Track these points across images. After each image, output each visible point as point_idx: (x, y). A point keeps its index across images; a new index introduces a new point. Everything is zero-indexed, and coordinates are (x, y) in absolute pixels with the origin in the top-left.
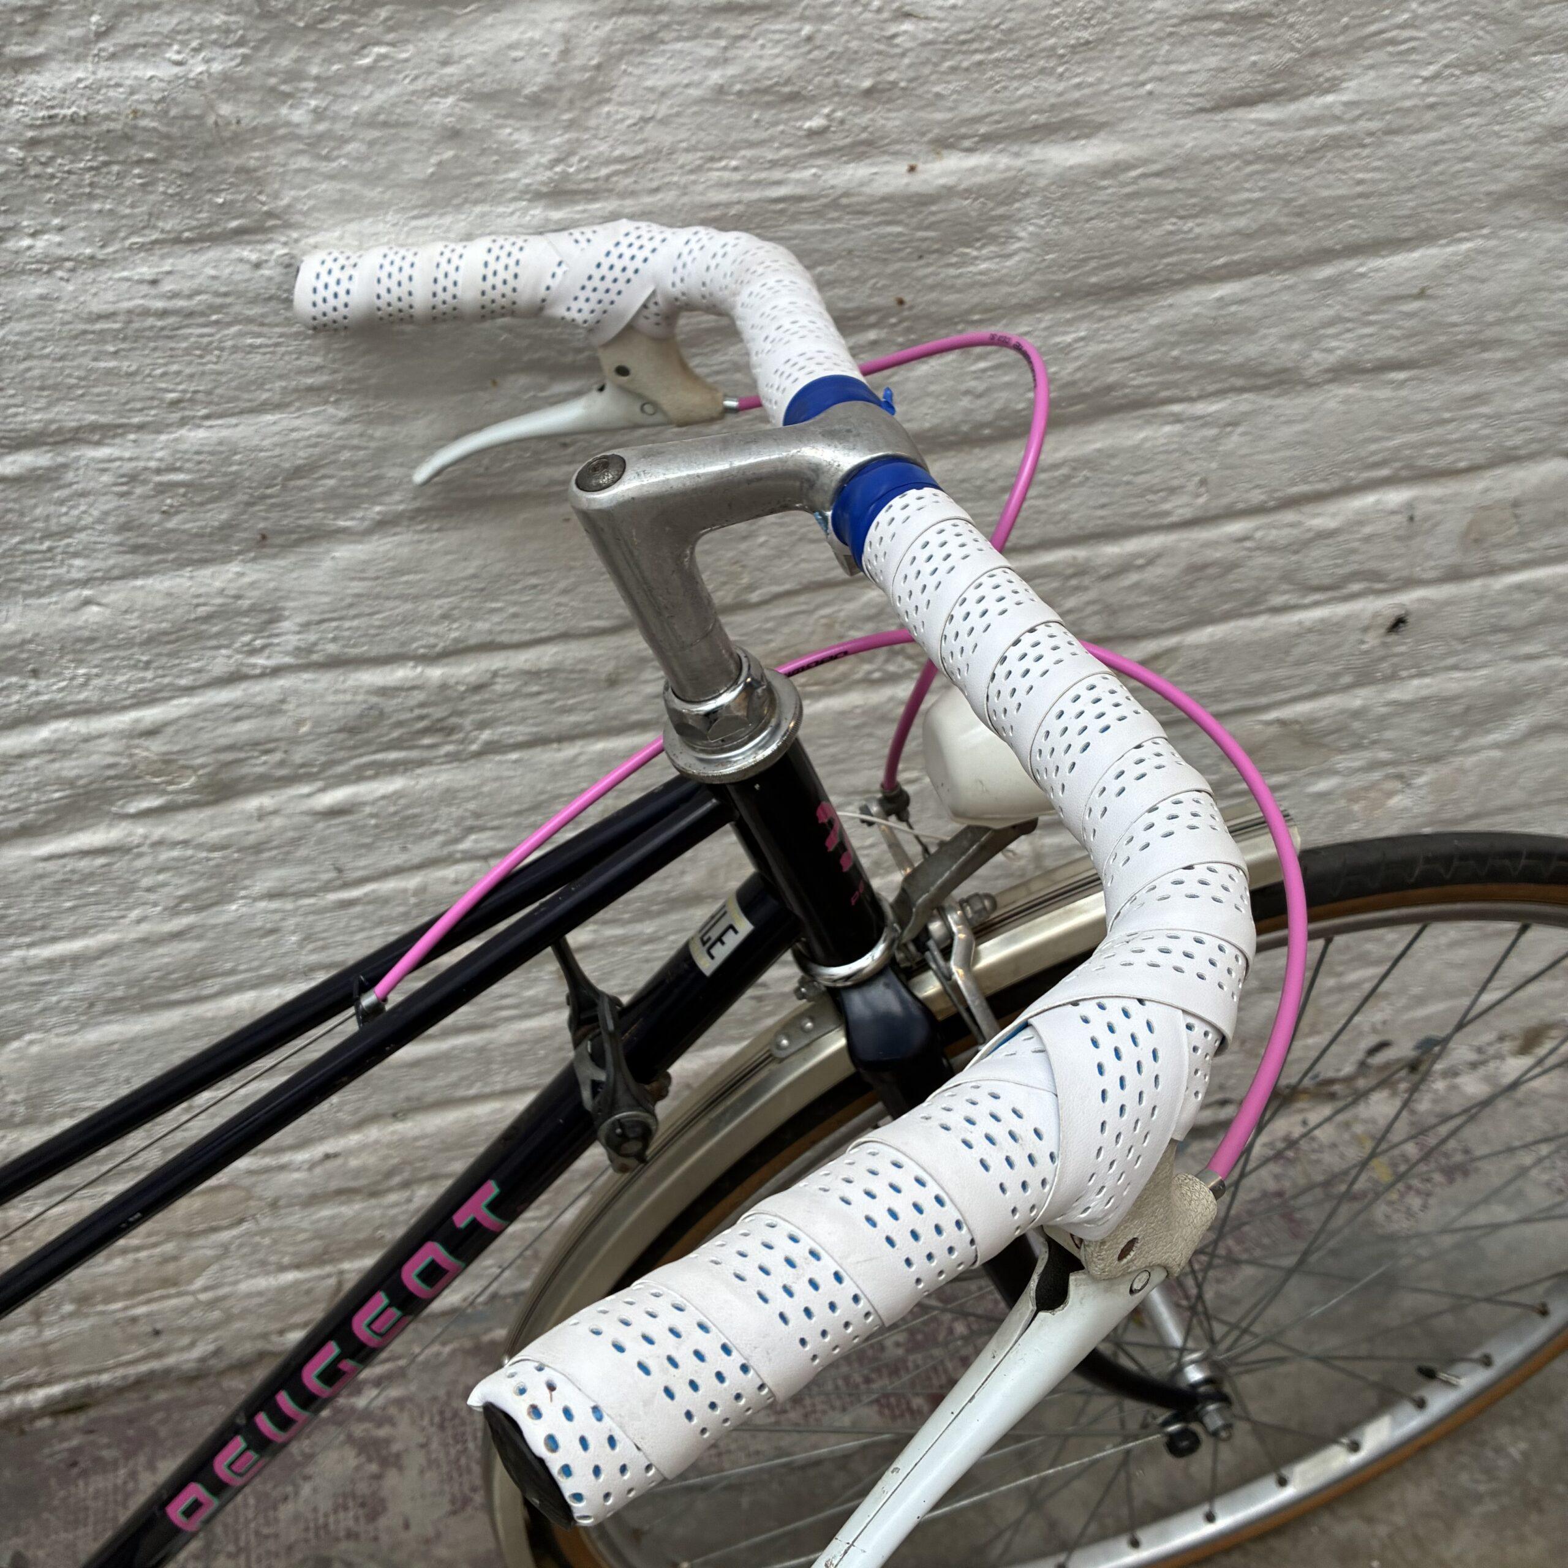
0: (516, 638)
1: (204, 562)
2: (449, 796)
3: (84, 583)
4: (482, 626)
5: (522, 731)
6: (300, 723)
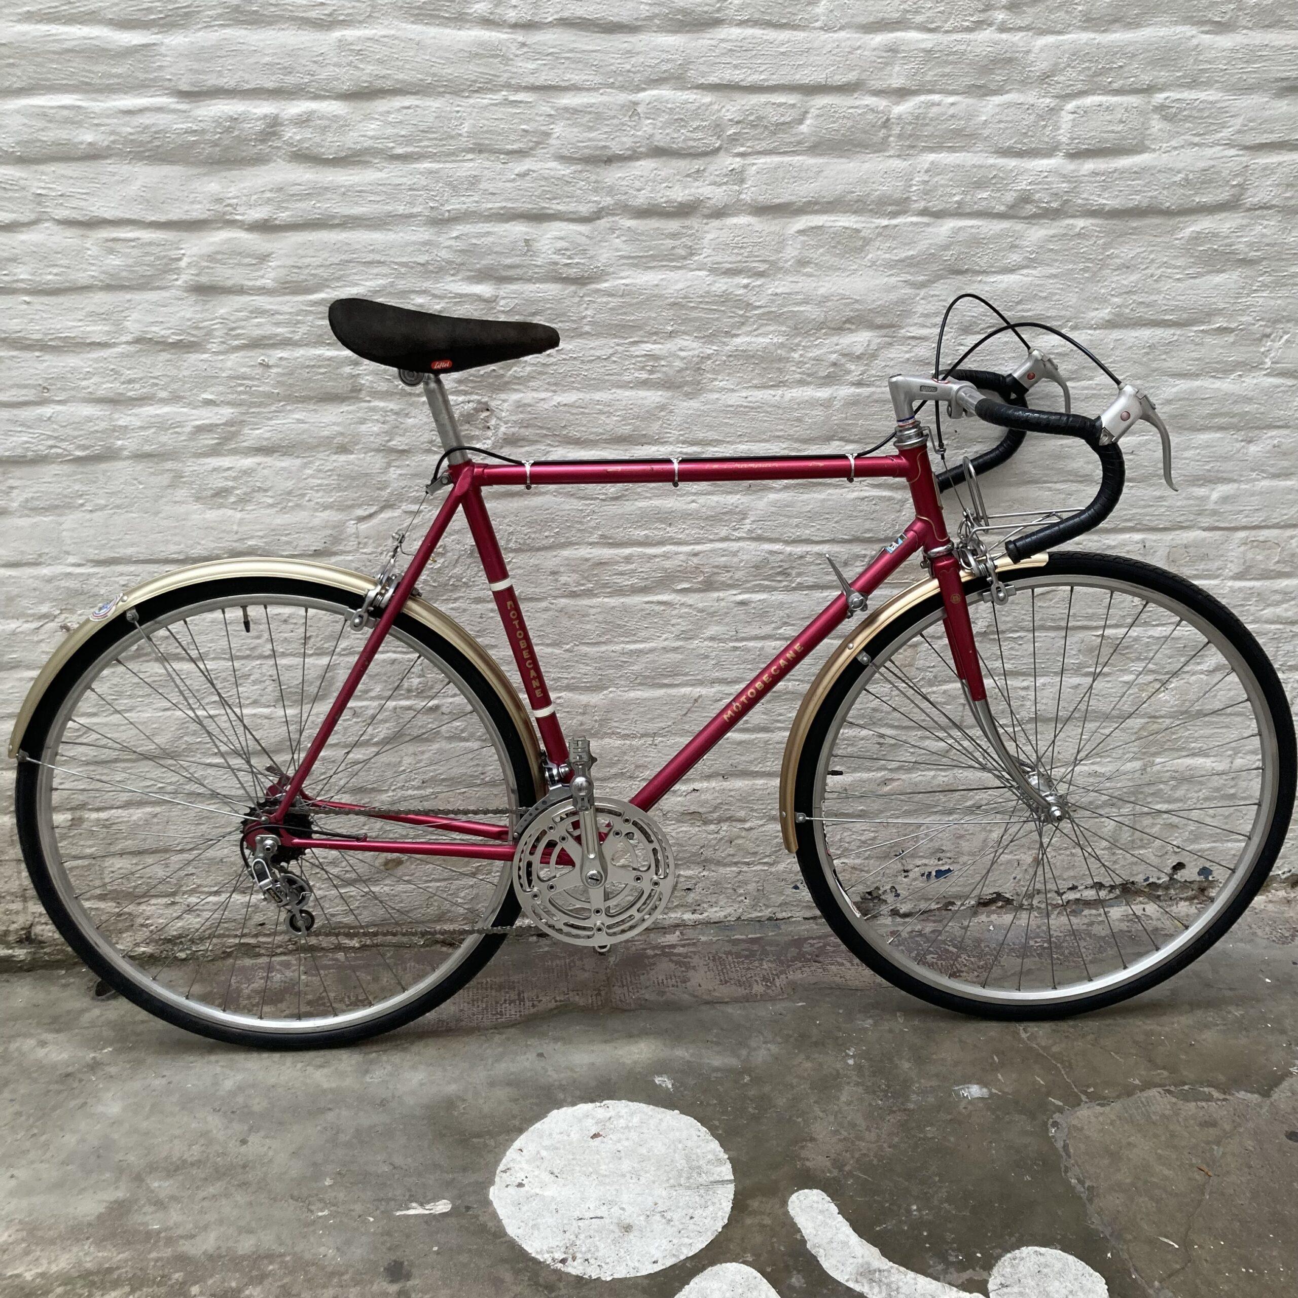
0: (817, 539)
1: (731, 493)
2: (781, 604)
3: (695, 494)
4: (807, 532)
5: (810, 580)
6: (741, 561)
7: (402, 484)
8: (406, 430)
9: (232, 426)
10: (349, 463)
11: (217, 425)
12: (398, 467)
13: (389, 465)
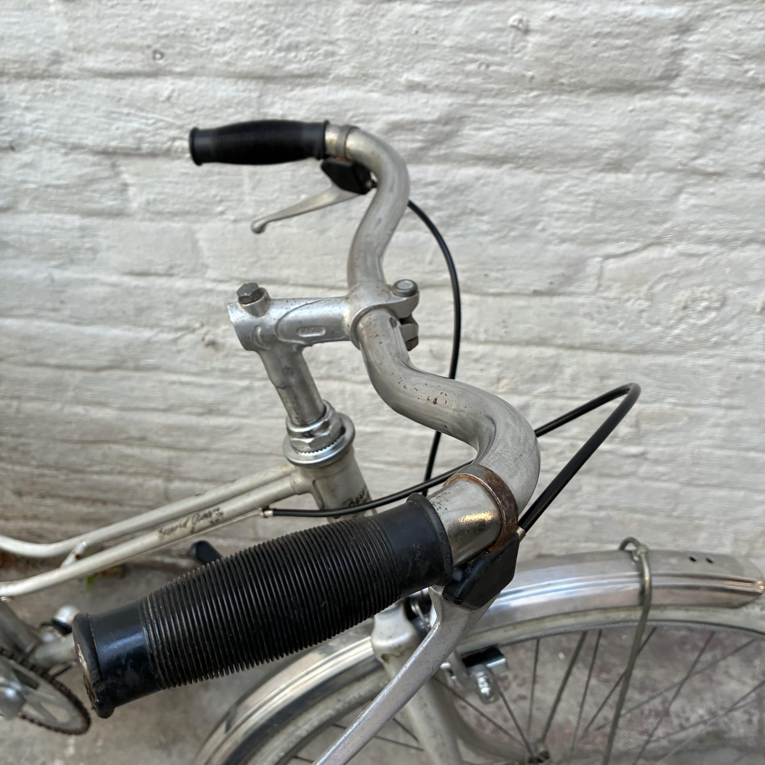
7: (692, 218)
8: (730, 143)
9: (446, 123)
10: (618, 185)
11: (423, 123)
12: (694, 194)
13: (679, 191)
